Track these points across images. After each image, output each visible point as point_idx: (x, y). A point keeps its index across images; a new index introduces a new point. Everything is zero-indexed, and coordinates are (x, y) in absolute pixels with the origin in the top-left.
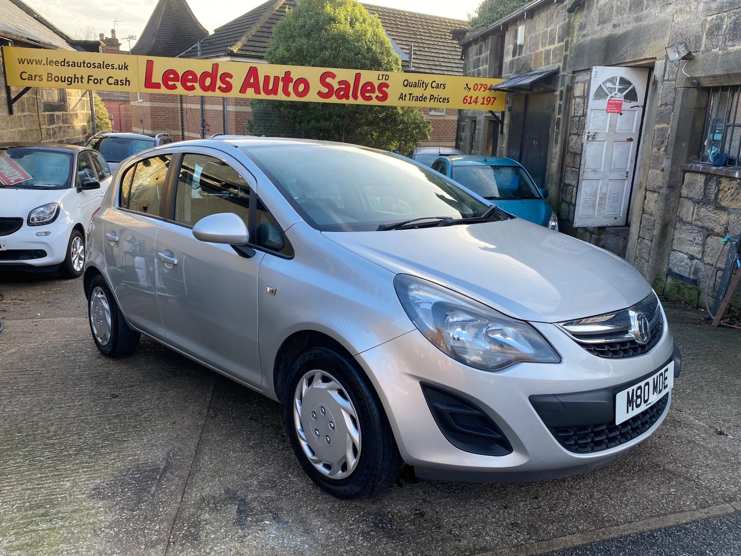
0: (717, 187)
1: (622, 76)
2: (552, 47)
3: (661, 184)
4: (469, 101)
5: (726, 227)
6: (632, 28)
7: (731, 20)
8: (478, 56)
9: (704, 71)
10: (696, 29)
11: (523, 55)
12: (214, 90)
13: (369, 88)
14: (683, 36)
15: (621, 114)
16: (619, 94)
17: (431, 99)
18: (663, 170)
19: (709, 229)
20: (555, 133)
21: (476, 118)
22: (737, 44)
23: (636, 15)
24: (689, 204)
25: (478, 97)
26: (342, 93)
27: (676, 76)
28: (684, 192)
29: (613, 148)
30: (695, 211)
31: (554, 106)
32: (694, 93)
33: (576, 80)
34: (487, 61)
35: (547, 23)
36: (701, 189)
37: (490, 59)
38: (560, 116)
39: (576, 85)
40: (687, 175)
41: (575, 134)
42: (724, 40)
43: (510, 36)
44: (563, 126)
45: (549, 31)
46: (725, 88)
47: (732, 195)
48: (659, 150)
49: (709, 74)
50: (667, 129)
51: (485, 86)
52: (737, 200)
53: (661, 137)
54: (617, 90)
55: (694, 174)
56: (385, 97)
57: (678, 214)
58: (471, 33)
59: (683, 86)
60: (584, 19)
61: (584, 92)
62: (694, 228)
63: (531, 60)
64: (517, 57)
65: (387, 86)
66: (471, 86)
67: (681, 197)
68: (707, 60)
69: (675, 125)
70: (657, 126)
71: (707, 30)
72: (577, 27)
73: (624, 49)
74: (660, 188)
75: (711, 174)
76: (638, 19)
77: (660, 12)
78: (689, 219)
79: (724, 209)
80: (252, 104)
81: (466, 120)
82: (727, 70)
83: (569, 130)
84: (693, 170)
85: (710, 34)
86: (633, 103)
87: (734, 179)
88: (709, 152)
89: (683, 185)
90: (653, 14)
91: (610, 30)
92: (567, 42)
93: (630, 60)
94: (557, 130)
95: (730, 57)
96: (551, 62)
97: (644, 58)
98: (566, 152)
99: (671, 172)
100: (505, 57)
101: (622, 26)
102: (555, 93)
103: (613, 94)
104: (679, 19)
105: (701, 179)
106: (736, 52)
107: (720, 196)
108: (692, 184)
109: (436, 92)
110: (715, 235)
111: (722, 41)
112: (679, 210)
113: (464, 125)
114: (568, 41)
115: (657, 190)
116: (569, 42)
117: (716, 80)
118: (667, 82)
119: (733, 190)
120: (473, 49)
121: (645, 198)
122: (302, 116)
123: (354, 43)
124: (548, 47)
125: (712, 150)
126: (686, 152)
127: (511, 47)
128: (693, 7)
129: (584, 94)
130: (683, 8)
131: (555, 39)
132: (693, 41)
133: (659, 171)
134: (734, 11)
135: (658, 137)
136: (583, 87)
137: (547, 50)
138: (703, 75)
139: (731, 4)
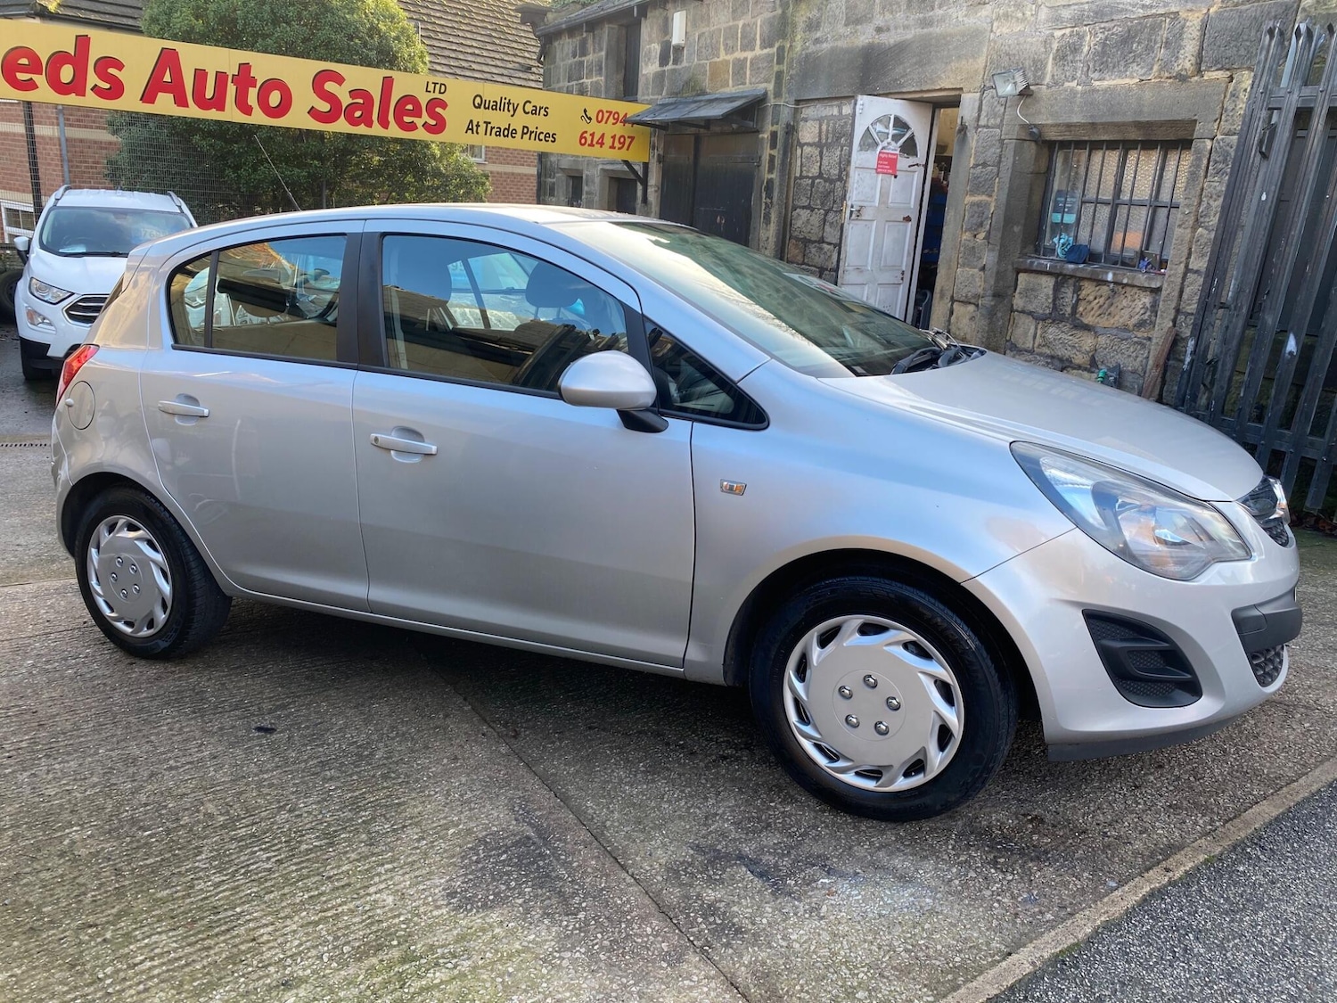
0: (1075, 295)
1: (899, 114)
2: (749, 55)
3: (980, 291)
4: (589, 142)
5: (1093, 356)
6: (915, 36)
7: (1098, 39)
8: (577, 59)
9: (1052, 115)
10: (1034, 49)
11: (685, 64)
12: (82, 93)
13: (410, 107)
14: (1012, 59)
15: (896, 177)
16: (893, 143)
17: (523, 133)
18: (983, 269)
19: (1065, 358)
20: (764, 204)
21: (581, 172)
22: (1108, 78)
23: (921, 15)
24: (1027, 321)
25: (603, 134)
26: (358, 114)
27: (1002, 121)
28: (1018, 302)
29: (884, 233)
30: (1039, 332)
31: (760, 158)
32: (1031, 149)
33: (802, 116)
34: (601, 69)
35: (734, 11)
36: (1049, 298)
37: (606, 66)
38: (773, 176)
39: (802, 123)
40: (1022, 277)
41: (804, 207)
42: (1085, 69)
43: (652, 28)
44: (781, 192)
45: (740, 26)
46: (1080, 144)
47: (1100, 307)
48: (975, 236)
49: (1061, 121)
50: (987, 205)
51: (616, 116)
52: (1110, 314)
53: (979, 217)
54: (890, 136)
55: (1036, 276)
56: (439, 126)
57: (1008, 338)
58: (555, 15)
59: (1015, 137)
60: (815, 12)
61: (820, 136)
62: (1038, 358)
63: (704, 74)
64: (670, 66)
65: (444, 105)
66: (591, 113)
67: (1012, 311)
68: (1056, 99)
69: (1004, 197)
70: (969, 199)
71: (1054, 51)
72: (801, 26)
73: (899, 70)
74: (978, 296)
75: (1065, 275)
76: (926, 23)
77: (966, 16)
78: (1029, 345)
79: (1087, 328)
80: (111, 124)
81: (557, 175)
82: (1091, 116)
83: (791, 199)
84: (1034, 268)
85: (1061, 57)
86: (912, 160)
87: (1106, 282)
88: (1056, 242)
89: (1015, 292)
90: (954, 16)
91: (870, 36)
92: (781, 49)
93: (913, 89)
94: (769, 201)
95: (1099, 98)
96: (748, 81)
97: (939, 87)
98: (788, 237)
99: (998, 273)
100: (642, 64)
101: (893, 32)
102: (761, 136)
103: (885, 144)
104: (1003, 29)
105: (1047, 283)
106: (1106, 90)
107: (1081, 309)
108: (1032, 290)
109: (533, 122)
110: (1074, 369)
111: (1082, 71)
112: (1010, 331)
113: (554, 184)
114: (784, 47)
115: (973, 301)
116: (786, 50)
117: (1071, 131)
118: (985, 130)
119: (1103, 299)
120: (565, 47)
121: (952, 313)
122: (240, 156)
123: (344, 13)
124: (739, 55)
125: (1060, 239)
126: (1019, 241)
127: (656, 48)
128: (1028, 13)
129: (820, 139)
130: (1010, 13)
131: (755, 41)
132: (1030, 67)
133: (976, 270)
134: (1103, 25)
135: (972, 216)
136: (817, 129)
137: (739, 60)
138: (1050, 122)
139: (1096, 13)
